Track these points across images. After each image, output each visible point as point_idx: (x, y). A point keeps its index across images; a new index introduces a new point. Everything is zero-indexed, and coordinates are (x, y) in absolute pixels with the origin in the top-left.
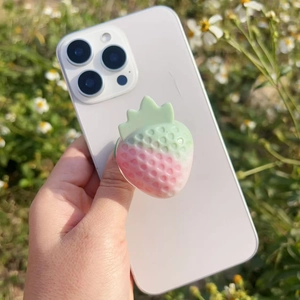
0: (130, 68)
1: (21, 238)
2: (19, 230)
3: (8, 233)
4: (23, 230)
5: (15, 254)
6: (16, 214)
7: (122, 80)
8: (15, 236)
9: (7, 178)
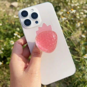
0: (39, 19)
2: (6, 76)
3: (3, 77)
4: (7, 76)
6: (5, 71)
9: (3, 61)
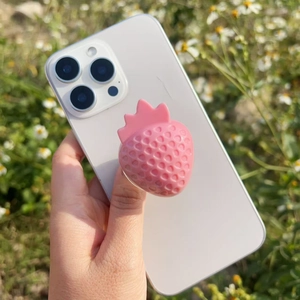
0: (119, 78)
1: (23, 263)
2: (21, 256)
3: (10, 259)
4: (25, 256)
5: (19, 279)
6: (18, 240)
7: (113, 91)
8: (17, 262)
9: (8, 205)
